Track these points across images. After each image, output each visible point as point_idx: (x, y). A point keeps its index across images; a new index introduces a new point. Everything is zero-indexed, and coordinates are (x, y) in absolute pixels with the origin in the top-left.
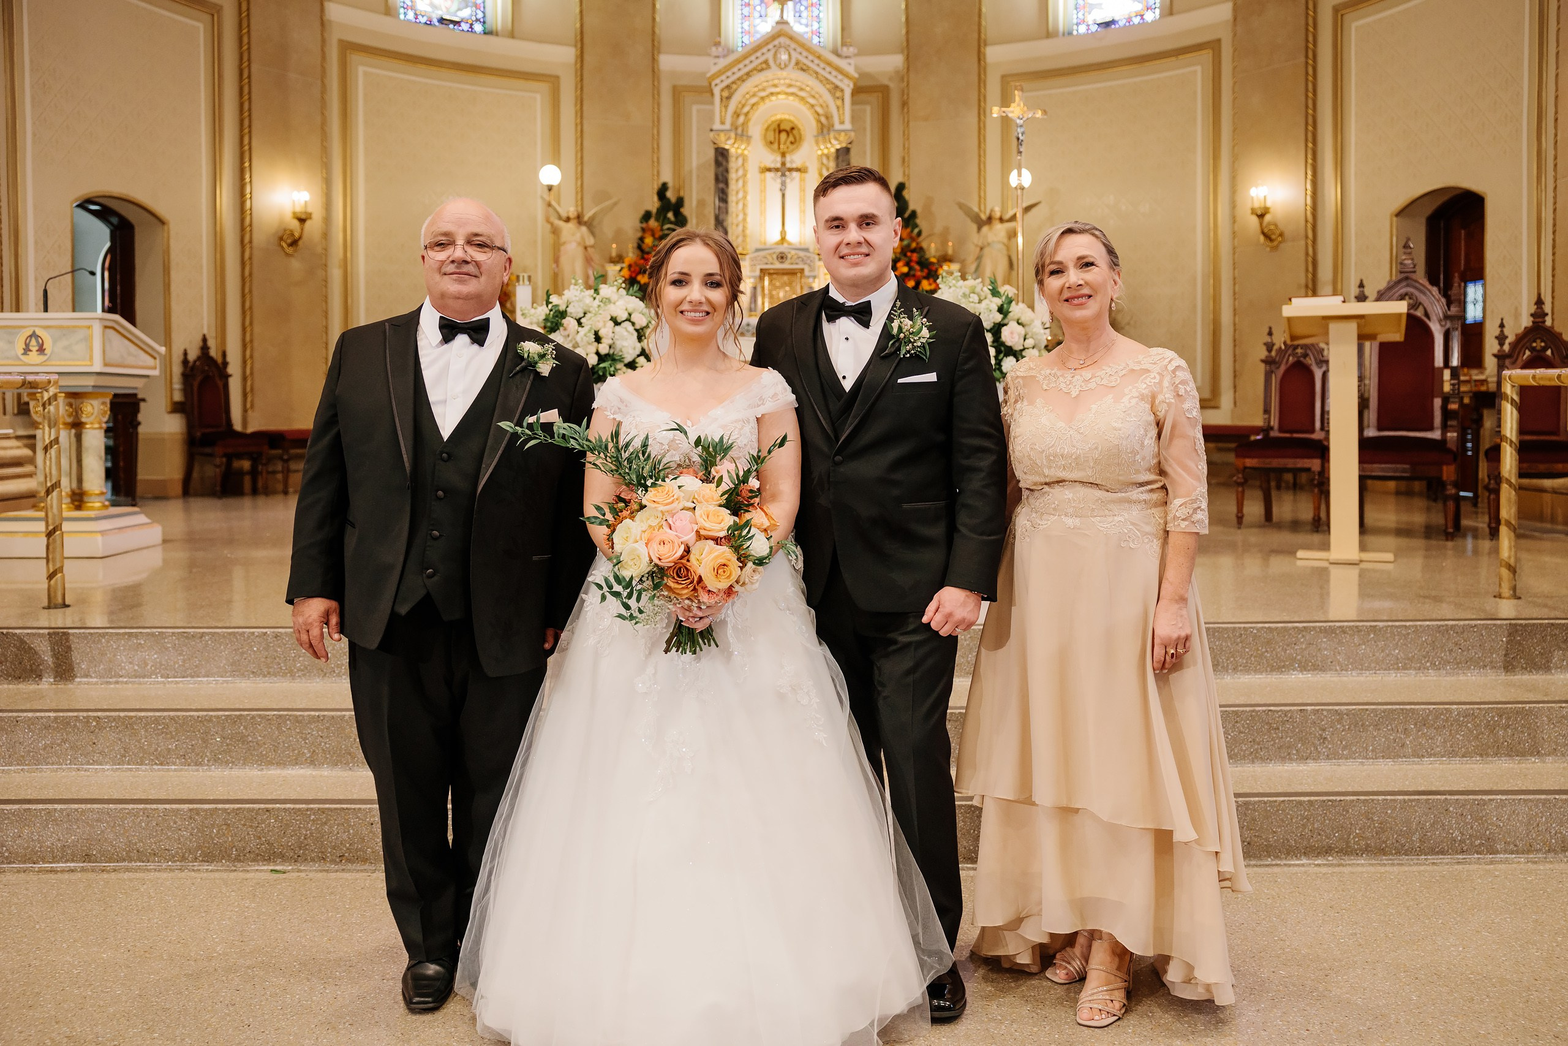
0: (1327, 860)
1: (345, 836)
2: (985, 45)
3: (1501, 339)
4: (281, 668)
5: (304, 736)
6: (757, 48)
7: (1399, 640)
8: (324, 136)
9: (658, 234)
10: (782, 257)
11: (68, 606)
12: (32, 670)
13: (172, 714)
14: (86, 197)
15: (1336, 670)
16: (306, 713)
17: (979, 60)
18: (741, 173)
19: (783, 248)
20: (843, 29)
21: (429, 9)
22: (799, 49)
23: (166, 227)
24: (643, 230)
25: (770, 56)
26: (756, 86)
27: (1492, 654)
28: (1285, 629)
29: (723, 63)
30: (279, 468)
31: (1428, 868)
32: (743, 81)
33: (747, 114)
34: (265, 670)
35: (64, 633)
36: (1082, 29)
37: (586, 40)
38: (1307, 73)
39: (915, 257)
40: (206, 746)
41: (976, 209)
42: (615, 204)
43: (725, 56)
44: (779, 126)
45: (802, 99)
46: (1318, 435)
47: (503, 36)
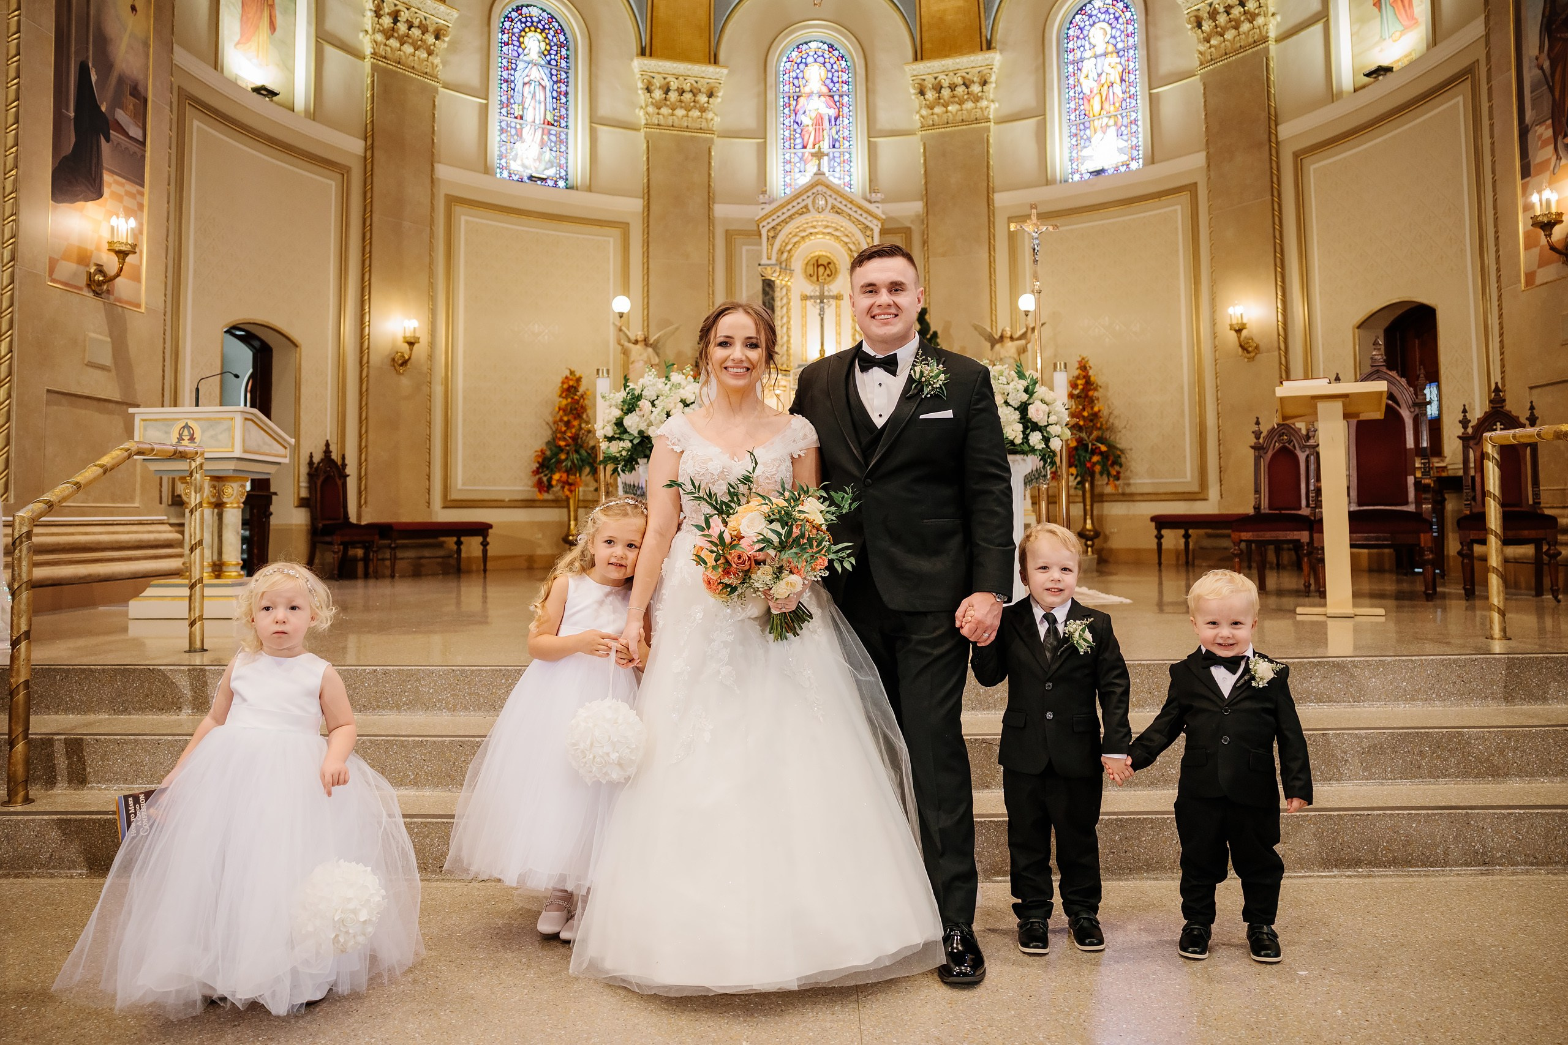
0: (1357, 872)
2: (993, 192)
3: (1465, 423)
4: (388, 702)
6: (797, 197)
7: (1407, 673)
8: (431, 274)
11: (206, 650)
12: (173, 703)
14: (234, 323)
15: (1349, 702)
16: (411, 739)
17: (989, 205)
18: (785, 301)
20: (870, 181)
21: (520, 169)
22: (834, 196)
23: (298, 349)
25: (809, 201)
26: (798, 228)
27: (1492, 686)
29: (768, 208)
30: (388, 556)
31: (1454, 879)
32: (787, 223)
33: (789, 251)
35: (202, 670)
36: (1077, 177)
37: (651, 192)
38: (1273, 209)
41: (989, 330)
42: (677, 329)
43: (770, 203)
44: (817, 261)
45: (837, 237)
46: (1305, 511)
47: (582, 191)
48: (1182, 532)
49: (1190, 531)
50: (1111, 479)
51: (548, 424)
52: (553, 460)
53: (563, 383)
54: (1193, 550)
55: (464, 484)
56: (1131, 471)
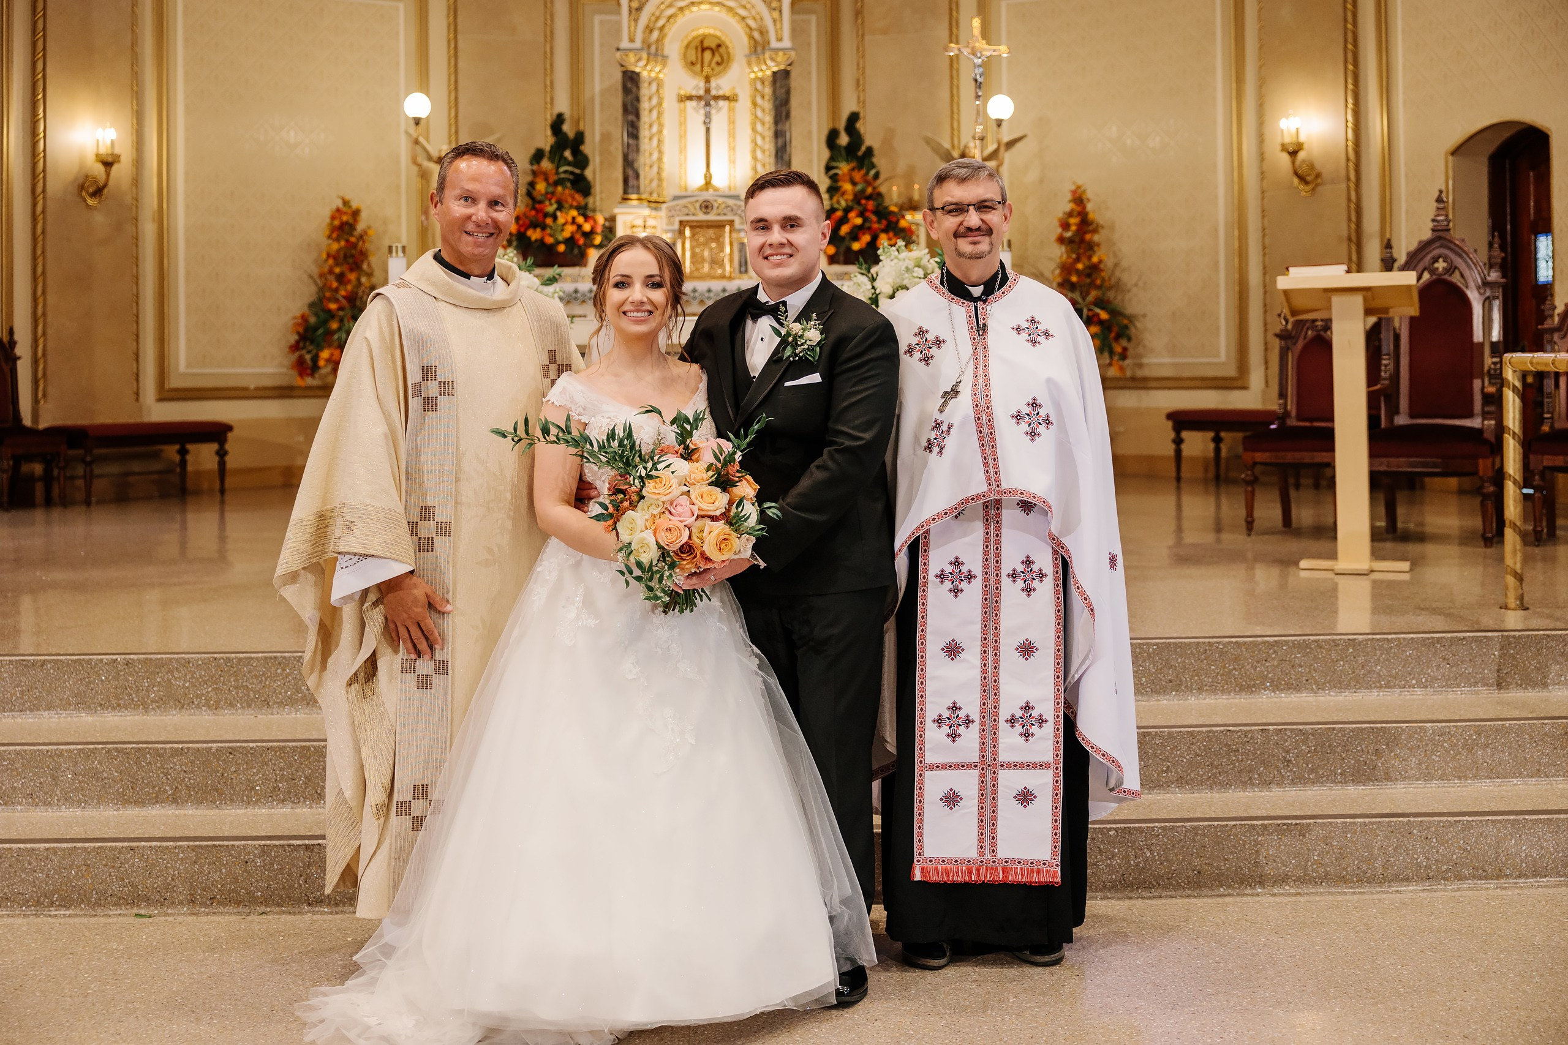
0: (1284, 889)
1: (217, 877)
3: (1549, 309)
4: (133, 700)
5: (165, 771)
8: (135, 59)
9: (553, 178)
10: (706, 207)
13: (18, 748)
15: (1312, 689)
16: (168, 746)
18: (655, 101)
19: (708, 195)
24: (534, 173)
27: (1483, 669)
28: (1255, 644)
30: (81, 472)
33: (662, 29)
34: (114, 702)
39: (871, 205)
40: (56, 785)
41: (947, 145)
44: (702, 42)
45: (730, 9)
48: (1211, 434)
49: (1223, 434)
50: (1116, 358)
51: (311, 277)
52: (320, 331)
53: (333, 218)
54: (1228, 459)
55: (189, 365)
56: (1145, 347)
